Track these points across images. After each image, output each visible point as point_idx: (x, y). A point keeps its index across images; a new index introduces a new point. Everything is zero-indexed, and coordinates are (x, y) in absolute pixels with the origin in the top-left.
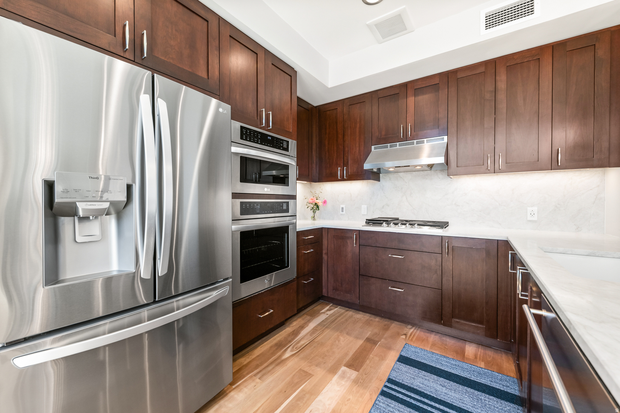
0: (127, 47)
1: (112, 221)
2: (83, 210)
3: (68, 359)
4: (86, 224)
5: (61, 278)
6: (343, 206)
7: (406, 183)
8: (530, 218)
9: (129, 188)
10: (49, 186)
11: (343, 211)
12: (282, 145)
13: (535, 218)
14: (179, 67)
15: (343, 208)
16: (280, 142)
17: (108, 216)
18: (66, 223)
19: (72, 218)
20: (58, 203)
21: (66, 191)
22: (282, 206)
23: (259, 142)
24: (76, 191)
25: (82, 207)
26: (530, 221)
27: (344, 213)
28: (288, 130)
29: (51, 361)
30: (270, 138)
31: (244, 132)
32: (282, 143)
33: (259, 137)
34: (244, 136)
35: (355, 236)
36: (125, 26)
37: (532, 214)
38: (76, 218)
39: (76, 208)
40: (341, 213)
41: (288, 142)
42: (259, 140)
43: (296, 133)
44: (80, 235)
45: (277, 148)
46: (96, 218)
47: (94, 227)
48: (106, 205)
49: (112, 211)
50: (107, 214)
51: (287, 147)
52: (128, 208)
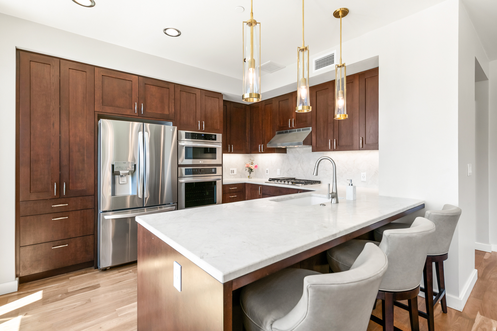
0: (136, 112)
1: (130, 177)
2: (122, 173)
3: (116, 219)
4: (123, 178)
5: (116, 195)
6: (267, 169)
7: (300, 154)
8: (362, 180)
9: (135, 165)
10: (113, 166)
11: (267, 173)
12: (211, 137)
13: (365, 180)
14: (156, 113)
15: (267, 171)
16: (210, 136)
17: (129, 175)
18: (117, 177)
19: (118, 176)
20: (115, 171)
21: (117, 167)
22: (212, 170)
23: (196, 138)
24: (120, 167)
25: (121, 172)
26: (363, 181)
27: (268, 174)
28: (217, 128)
29: (112, 219)
30: (203, 135)
31: (187, 135)
32: (212, 137)
33: (196, 136)
34: (187, 137)
35: (259, 188)
36: (135, 104)
37: (364, 177)
38: (120, 176)
39: (120, 173)
40: (267, 174)
41: (215, 135)
42: (196, 137)
43: (222, 129)
44: (121, 181)
45: (208, 140)
46: (125, 176)
47: (124, 179)
48: (128, 172)
49: (130, 173)
50: (129, 174)
51: (215, 138)
52: (135, 172)
